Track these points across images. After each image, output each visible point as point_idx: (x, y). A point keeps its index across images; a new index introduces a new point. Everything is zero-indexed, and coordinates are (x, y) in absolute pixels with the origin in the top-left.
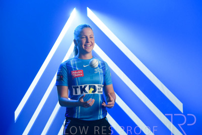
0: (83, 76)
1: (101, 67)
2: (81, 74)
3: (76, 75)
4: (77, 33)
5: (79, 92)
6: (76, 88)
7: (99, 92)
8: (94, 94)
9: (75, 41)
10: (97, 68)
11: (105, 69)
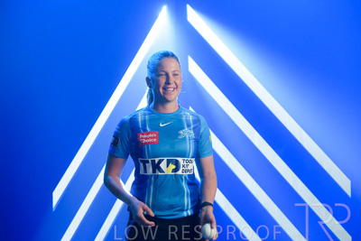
0: (157, 142)
1: (192, 127)
2: (155, 140)
6: (145, 162)
7: (184, 171)
8: (175, 175)
10: (184, 128)
11: (200, 129)
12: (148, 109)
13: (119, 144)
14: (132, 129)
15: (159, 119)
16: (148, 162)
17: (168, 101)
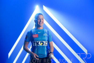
0: (38, 37)
1: (47, 33)
2: (37, 36)
3: (34, 37)
4: (36, 17)
5: (36, 45)
6: (35, 43)
7: (45, 45)
8: (43, 46)
9: (35, 21)
10: (45, 33)
11: (49, 34)
12: (35, 29)
13: (27, 38)
14: (31, 34)
15: (38, 31)
16: (35, 42)
17: (40, 26)
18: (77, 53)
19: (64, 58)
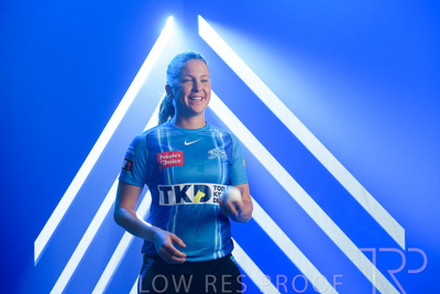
0: (183, 164)
2: (179, 161)
3: (166, 162)
4: (173, 71)
5: (173, 200)
6: (167, 190)
7: (215, 201)
8: (205, 206)
9: (168, 87)
14: (149, 148)
15: (183, 136)
18: (359, 246)
19: (298, 272)
